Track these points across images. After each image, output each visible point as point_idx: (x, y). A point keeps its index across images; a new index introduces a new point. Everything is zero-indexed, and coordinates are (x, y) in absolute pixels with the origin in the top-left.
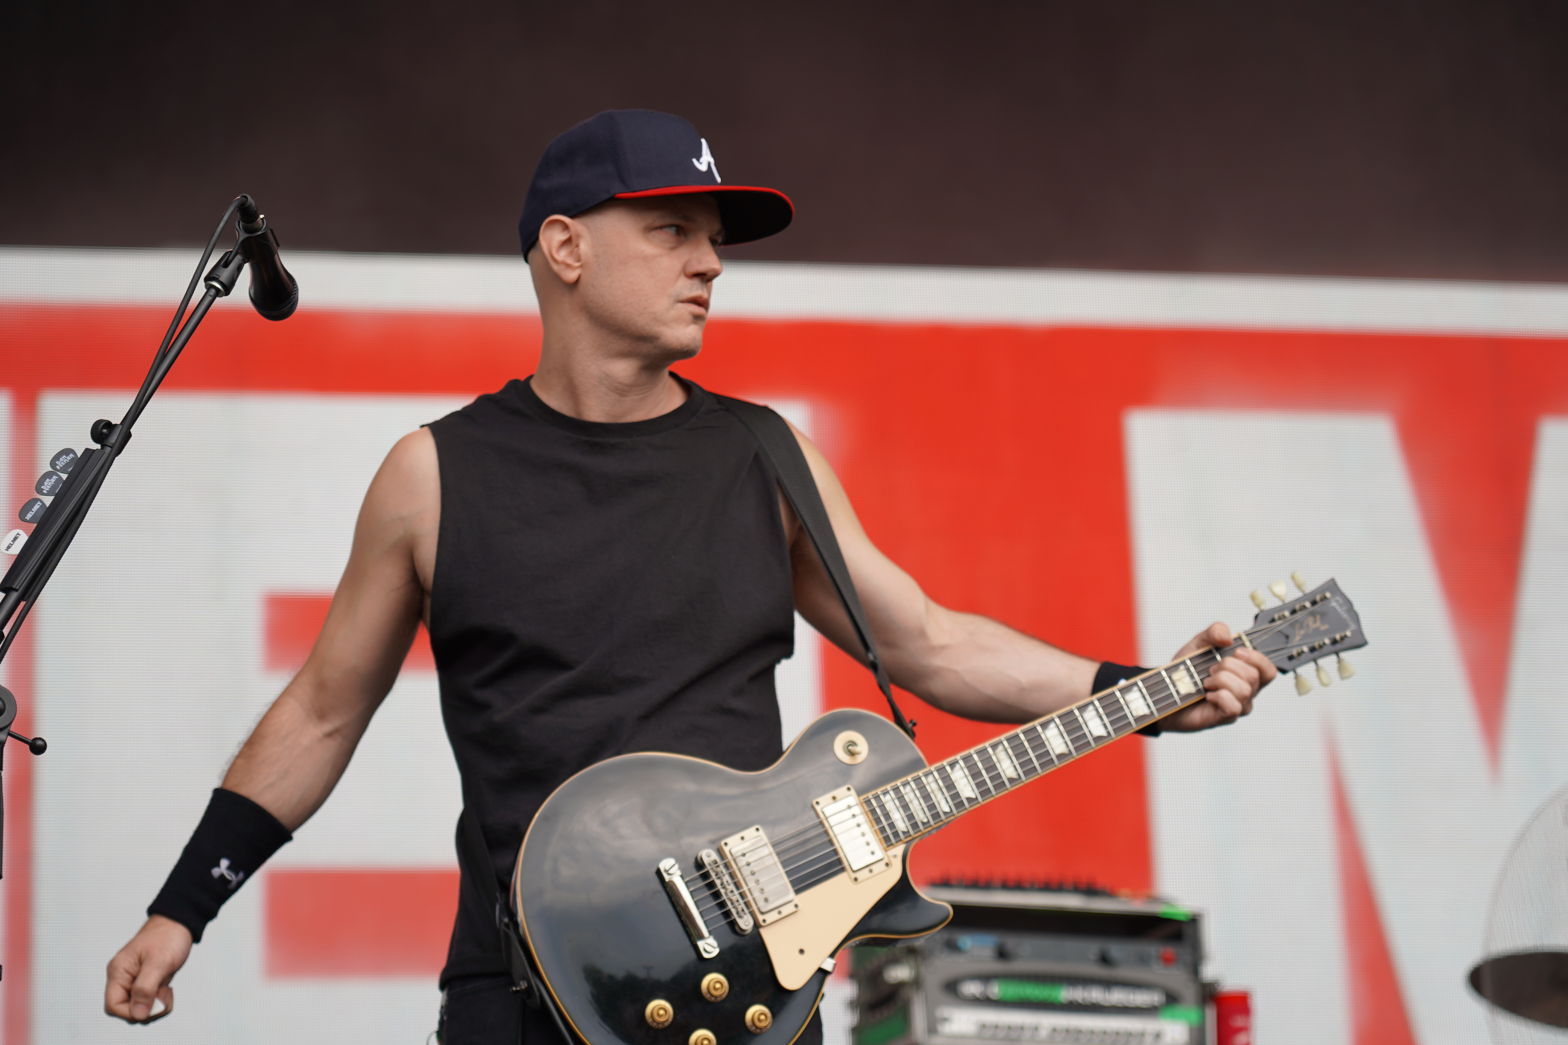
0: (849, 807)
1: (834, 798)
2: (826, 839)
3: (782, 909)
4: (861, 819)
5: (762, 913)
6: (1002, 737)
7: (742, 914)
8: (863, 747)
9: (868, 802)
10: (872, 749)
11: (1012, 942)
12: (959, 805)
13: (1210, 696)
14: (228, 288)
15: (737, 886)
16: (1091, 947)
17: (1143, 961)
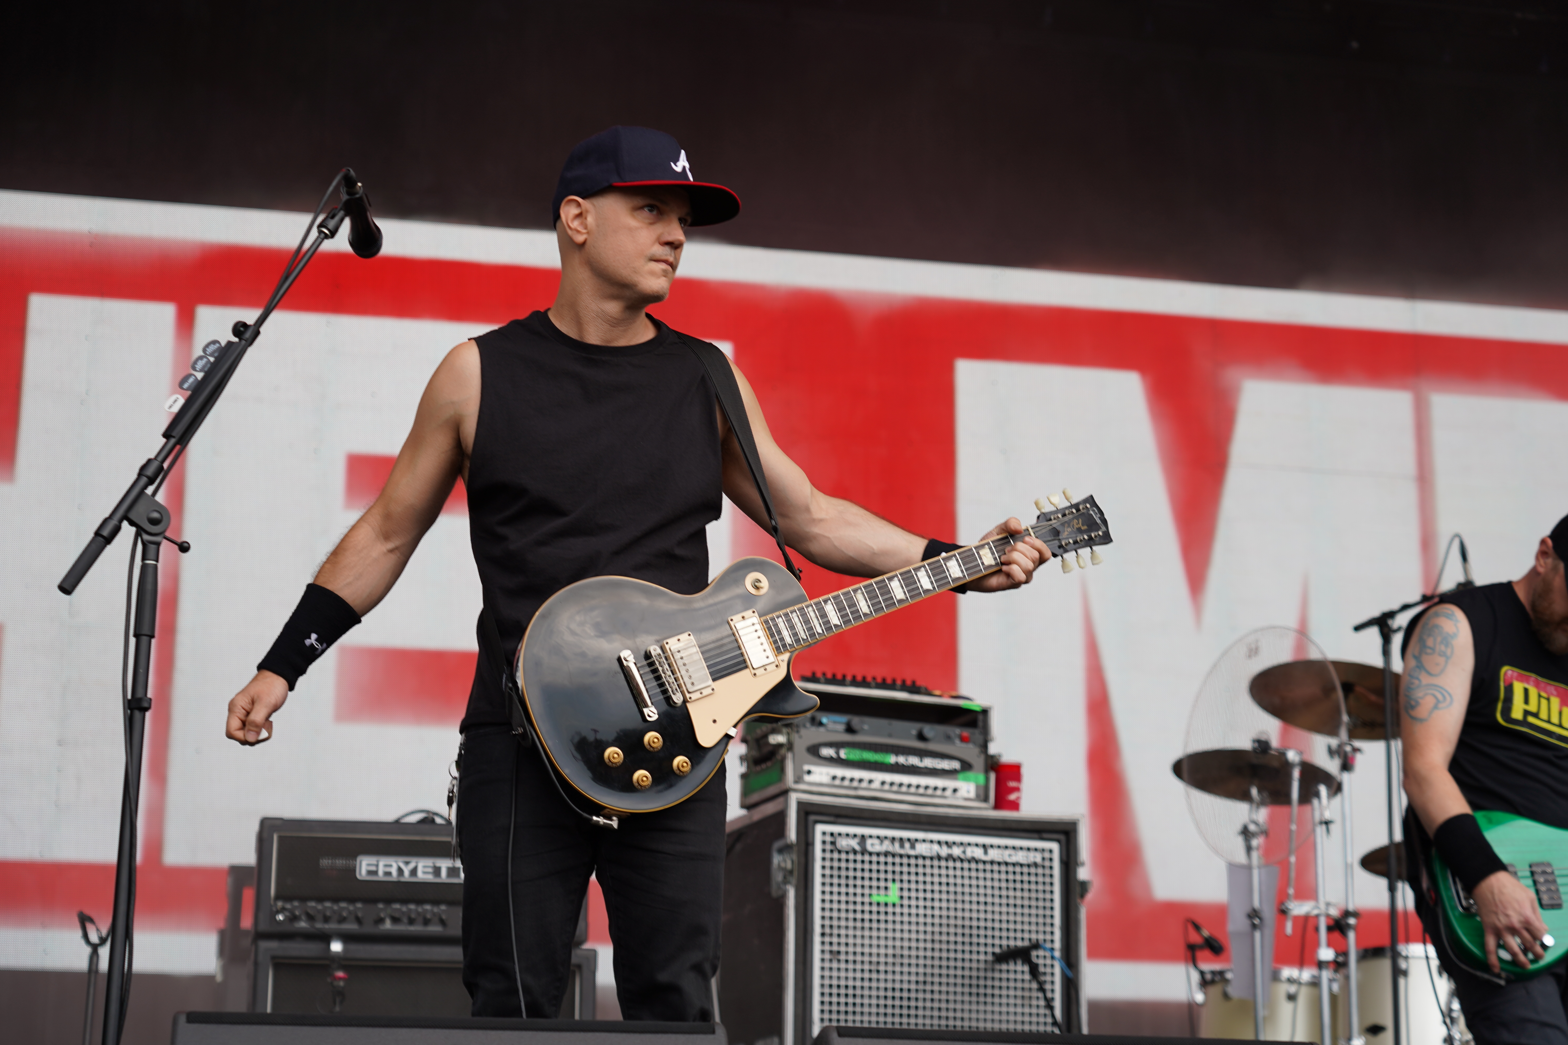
0: (753, 624)
1: (743, 617)
2: (736, 645)
3: (703, 691)
4: (761, 633)
5: (689, 692)
6: (861, 585)
7: (675, 691)
8: (765, 583)
9: (766, 622)
10: (772, 585)
11: (856, 721)
12: (829, 629)
13: (1004, 568)
14: (333, 234)
15: (673, 673)
16: (913, 728)
17: (948, 738)
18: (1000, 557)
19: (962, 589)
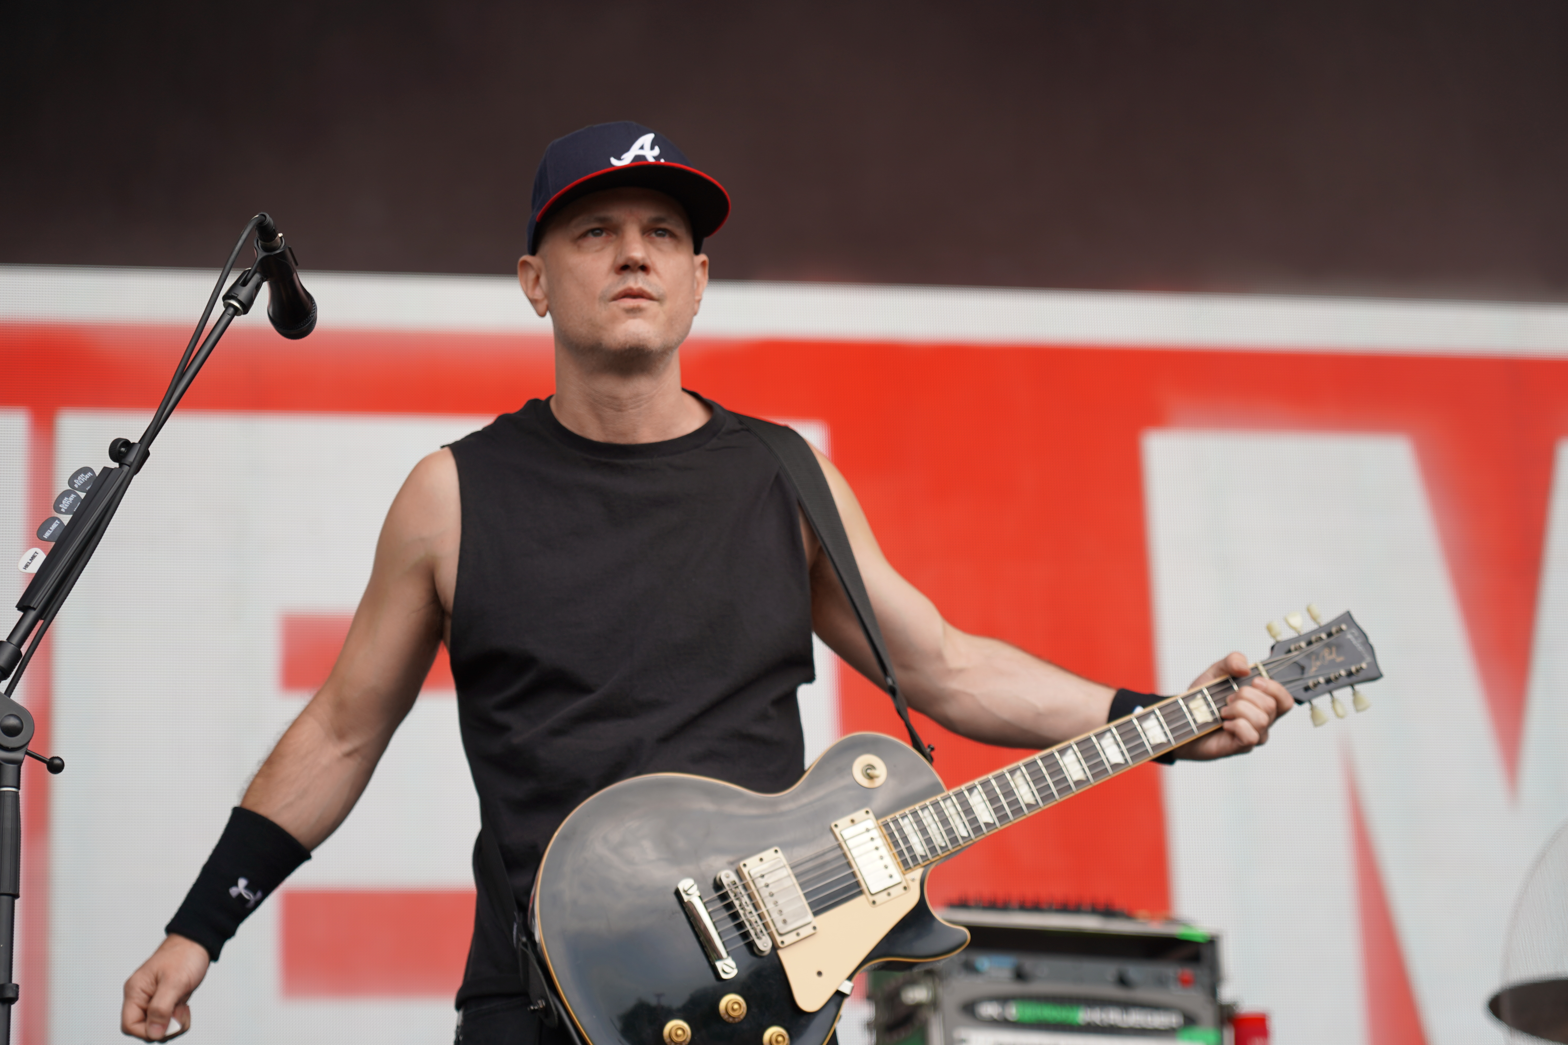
0: (868, 830)
1: (853, 821)
2: (845, 861)
3: (800, 931)
4: (880, 842)
5: (781, 935)
6: (1020, 763)
7: (760, 935)
8: (881, 770)
9: (886, 825)
10: (891, 773)
11: (1029, 963)
12: (977, 829)
13: (1227, 725)
15: (756, 907)
16: (1109, 969)
17: (1161, 982)
18: (1219, 709)
19: (1168, 758)
